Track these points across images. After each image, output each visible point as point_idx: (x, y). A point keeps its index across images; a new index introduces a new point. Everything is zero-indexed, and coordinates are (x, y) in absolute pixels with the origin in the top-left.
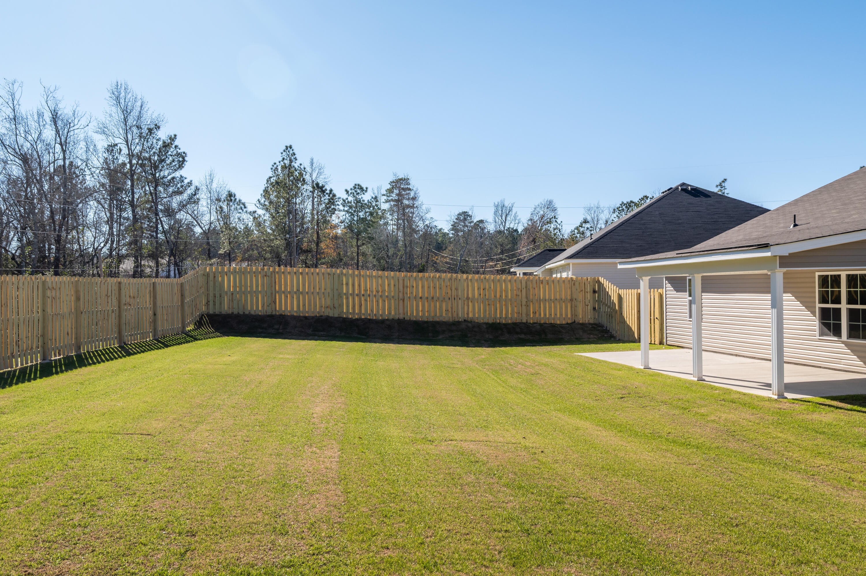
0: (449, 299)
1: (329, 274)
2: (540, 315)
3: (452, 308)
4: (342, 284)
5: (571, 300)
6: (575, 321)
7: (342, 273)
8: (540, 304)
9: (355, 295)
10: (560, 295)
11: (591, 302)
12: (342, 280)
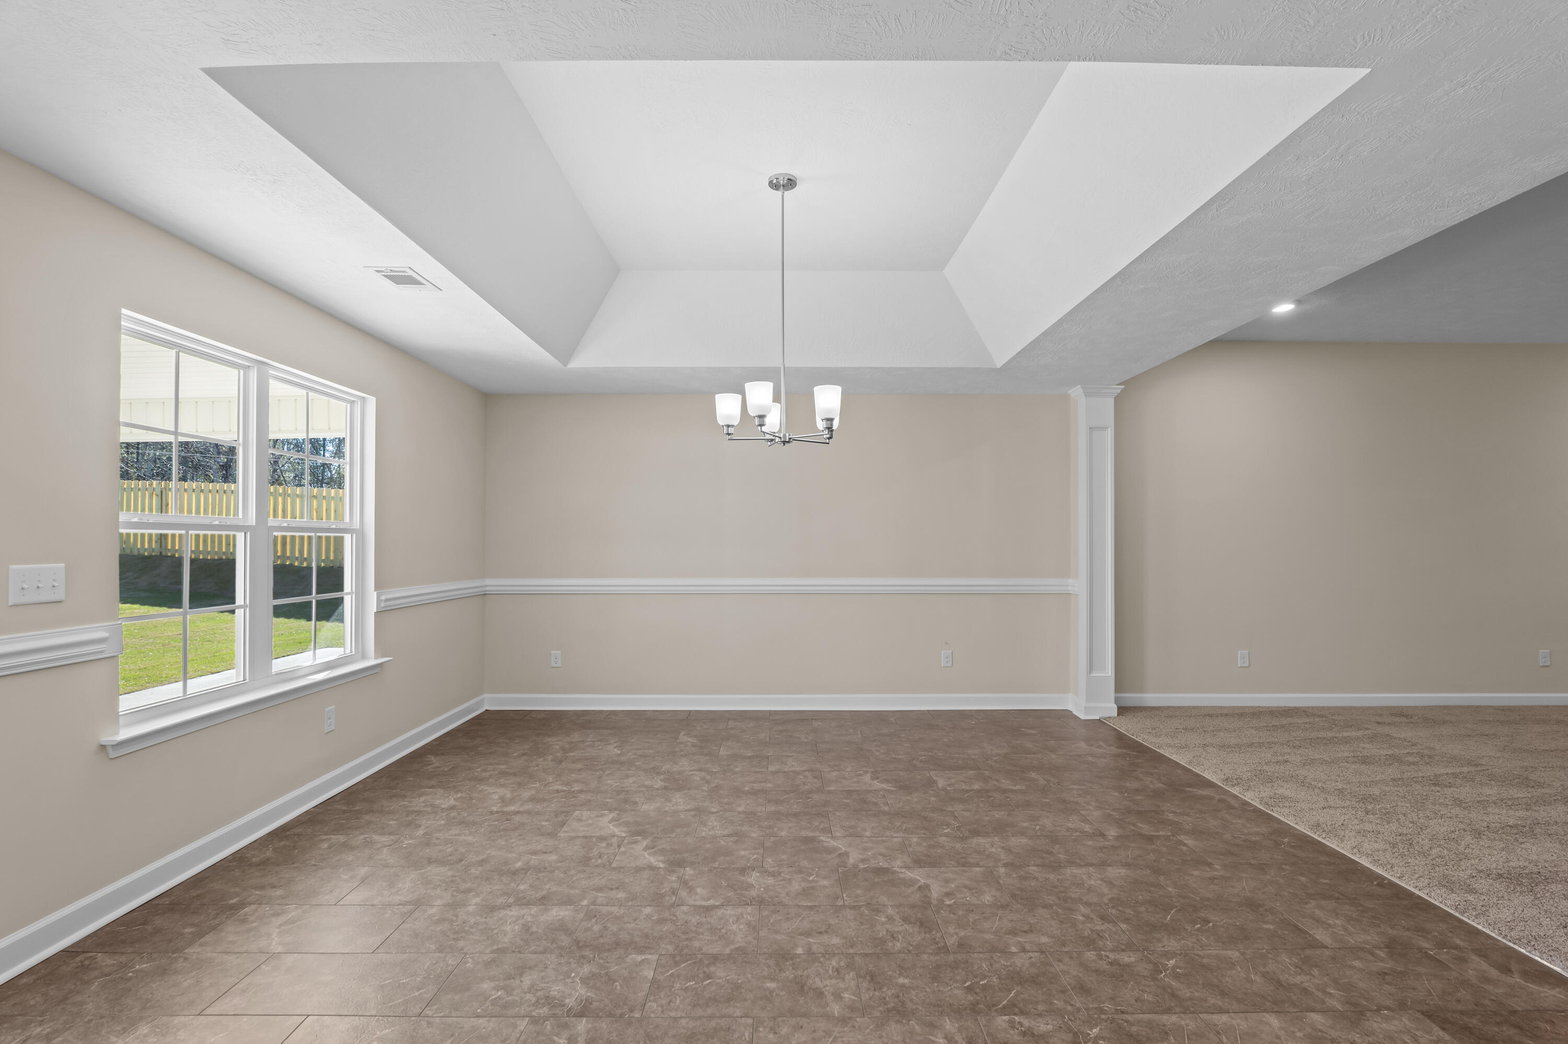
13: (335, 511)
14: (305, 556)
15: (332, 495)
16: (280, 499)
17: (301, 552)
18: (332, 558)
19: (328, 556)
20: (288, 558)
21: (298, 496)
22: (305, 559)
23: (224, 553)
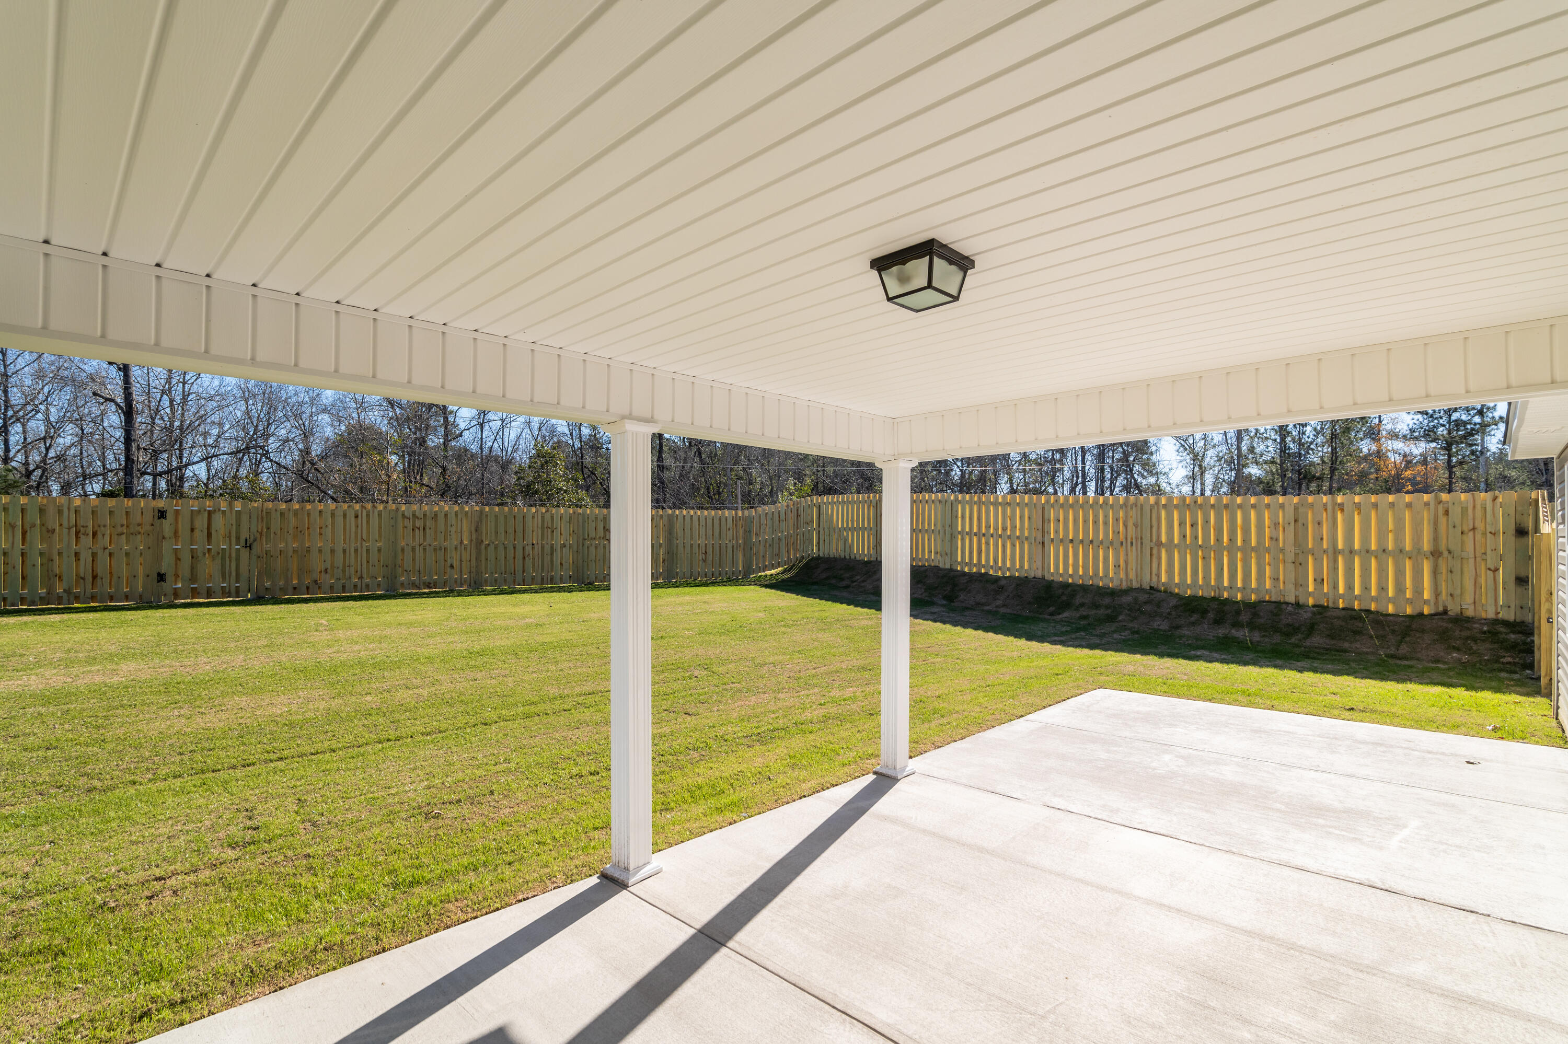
0: (1122, 544)
1: (940, 501)
2: (1335, 587)
3: (1126, 562)
4: (957, 517)
5: (1436, 554)
6: (1445, 612)
7: (956, 499)
8: (1335, 561)
9: (973, 534)
10: (1396, 540)
11: (1511, 558)
12: (957, 511)
13: (1029, 518)
14: (1000, 565)
15: (1026, 501)
16: (975, 508)
17: (996, 561)
18: (1026, 567)
19: (1022, 566)
20: (984, 566)
21: (992, 503)
22: (1000, 568)
23: (927, 560)
